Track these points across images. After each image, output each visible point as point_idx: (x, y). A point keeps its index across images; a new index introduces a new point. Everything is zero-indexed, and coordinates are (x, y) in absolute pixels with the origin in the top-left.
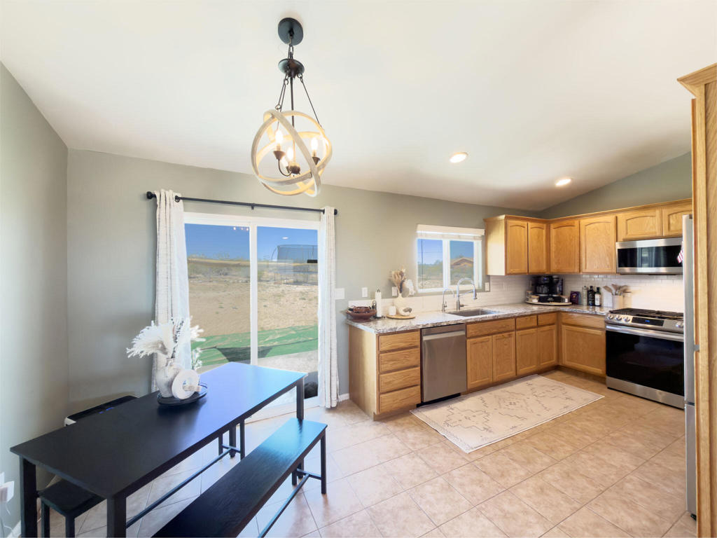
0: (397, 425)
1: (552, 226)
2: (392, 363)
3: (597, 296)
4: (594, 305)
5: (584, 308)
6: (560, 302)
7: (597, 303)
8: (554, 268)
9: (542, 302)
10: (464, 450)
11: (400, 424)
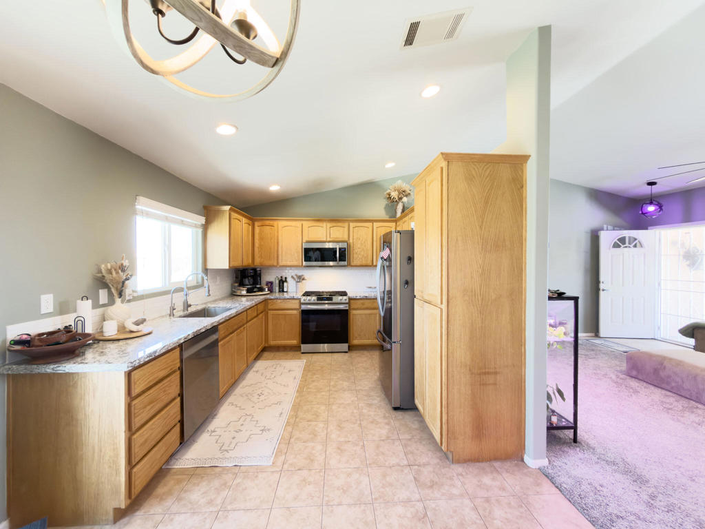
0: (162, 499)
1: (257, 224)
2: (149, 407)
3: (285, 284)
4: (283, 291)
5: (277, 295)
6: (262, 291)
7: (285, 290)
8: (258, 261)
9: (250, 293)
10: (265, 464)
11: (164, 494)
